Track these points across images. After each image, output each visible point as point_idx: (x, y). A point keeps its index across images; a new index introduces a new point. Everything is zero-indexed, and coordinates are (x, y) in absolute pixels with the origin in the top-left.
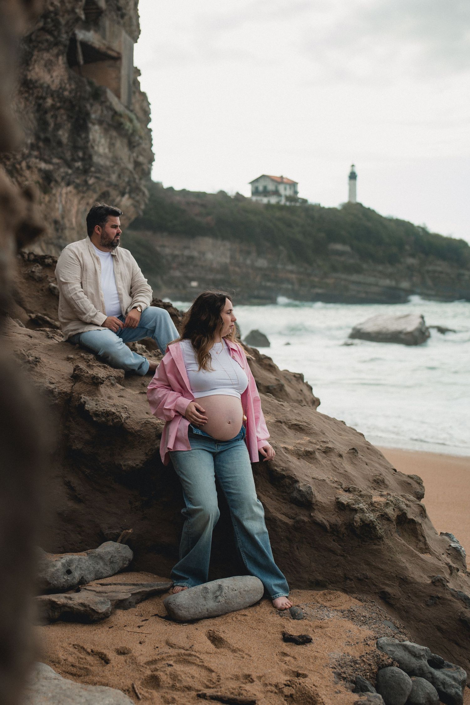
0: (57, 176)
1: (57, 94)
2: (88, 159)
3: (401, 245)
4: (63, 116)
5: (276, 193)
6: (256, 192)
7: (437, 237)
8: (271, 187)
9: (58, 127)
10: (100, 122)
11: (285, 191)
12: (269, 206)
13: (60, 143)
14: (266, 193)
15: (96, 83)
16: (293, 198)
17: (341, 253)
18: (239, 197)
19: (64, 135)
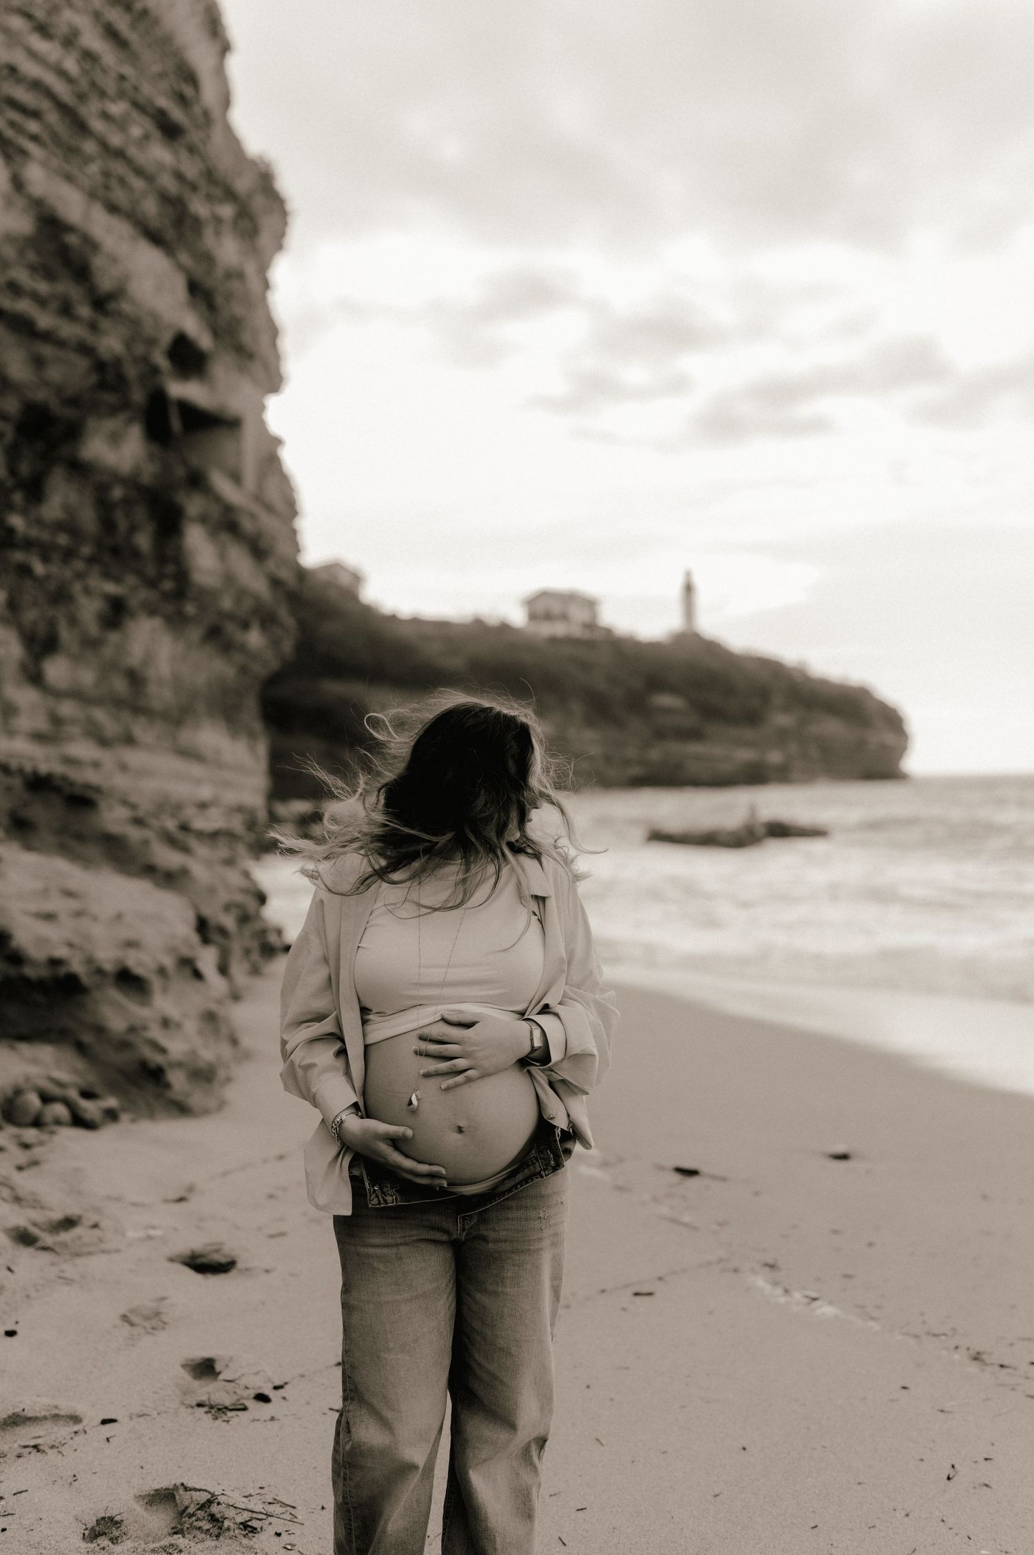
0: (134, 602)
1: (131, 482)
2: (182, 577)
3: (764, 694)
4: (140, 513)
5: (564, 617)
6: (533, 617)
7: (824, 683)
8: (556, 607)
9: (133, 529)
10: (203, 519)
11: (579, 615)
12: (554, 641)
13: (136, 554)
14: (548, 617)
15: (195, 460)
16: (591, 626)
17: (668, 711)
18: (504, 628)
19: (144, 541)
